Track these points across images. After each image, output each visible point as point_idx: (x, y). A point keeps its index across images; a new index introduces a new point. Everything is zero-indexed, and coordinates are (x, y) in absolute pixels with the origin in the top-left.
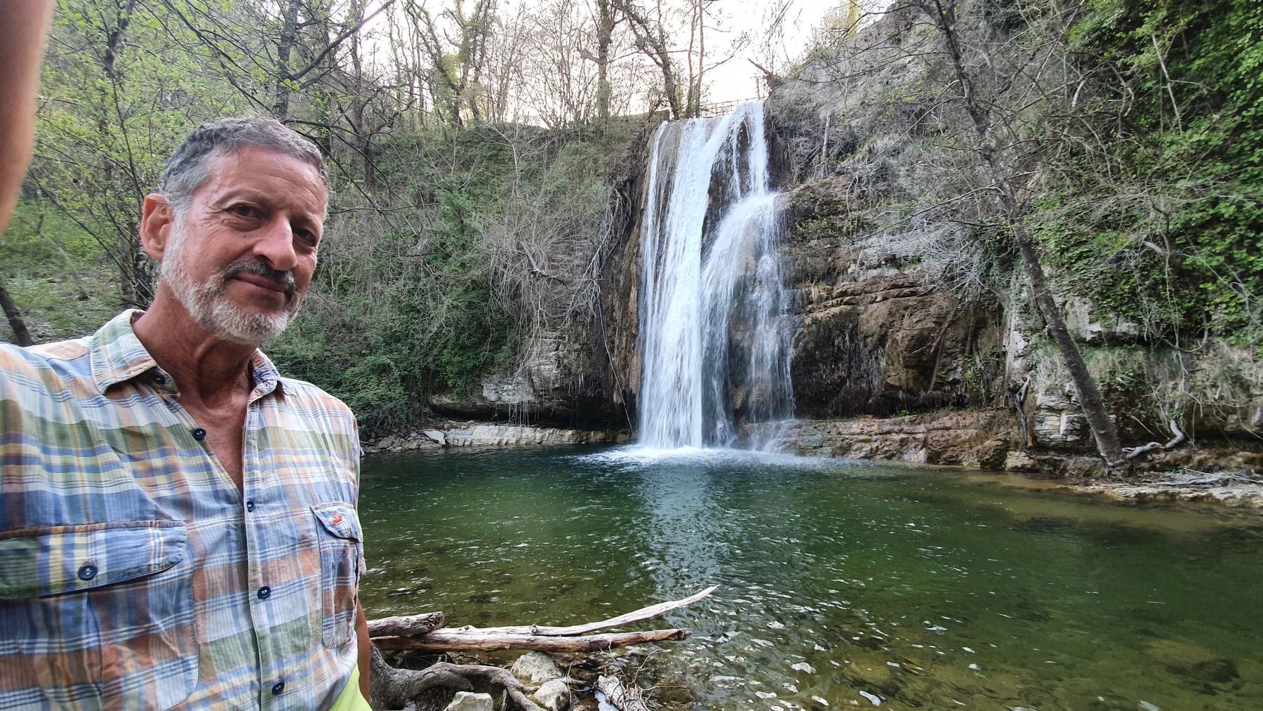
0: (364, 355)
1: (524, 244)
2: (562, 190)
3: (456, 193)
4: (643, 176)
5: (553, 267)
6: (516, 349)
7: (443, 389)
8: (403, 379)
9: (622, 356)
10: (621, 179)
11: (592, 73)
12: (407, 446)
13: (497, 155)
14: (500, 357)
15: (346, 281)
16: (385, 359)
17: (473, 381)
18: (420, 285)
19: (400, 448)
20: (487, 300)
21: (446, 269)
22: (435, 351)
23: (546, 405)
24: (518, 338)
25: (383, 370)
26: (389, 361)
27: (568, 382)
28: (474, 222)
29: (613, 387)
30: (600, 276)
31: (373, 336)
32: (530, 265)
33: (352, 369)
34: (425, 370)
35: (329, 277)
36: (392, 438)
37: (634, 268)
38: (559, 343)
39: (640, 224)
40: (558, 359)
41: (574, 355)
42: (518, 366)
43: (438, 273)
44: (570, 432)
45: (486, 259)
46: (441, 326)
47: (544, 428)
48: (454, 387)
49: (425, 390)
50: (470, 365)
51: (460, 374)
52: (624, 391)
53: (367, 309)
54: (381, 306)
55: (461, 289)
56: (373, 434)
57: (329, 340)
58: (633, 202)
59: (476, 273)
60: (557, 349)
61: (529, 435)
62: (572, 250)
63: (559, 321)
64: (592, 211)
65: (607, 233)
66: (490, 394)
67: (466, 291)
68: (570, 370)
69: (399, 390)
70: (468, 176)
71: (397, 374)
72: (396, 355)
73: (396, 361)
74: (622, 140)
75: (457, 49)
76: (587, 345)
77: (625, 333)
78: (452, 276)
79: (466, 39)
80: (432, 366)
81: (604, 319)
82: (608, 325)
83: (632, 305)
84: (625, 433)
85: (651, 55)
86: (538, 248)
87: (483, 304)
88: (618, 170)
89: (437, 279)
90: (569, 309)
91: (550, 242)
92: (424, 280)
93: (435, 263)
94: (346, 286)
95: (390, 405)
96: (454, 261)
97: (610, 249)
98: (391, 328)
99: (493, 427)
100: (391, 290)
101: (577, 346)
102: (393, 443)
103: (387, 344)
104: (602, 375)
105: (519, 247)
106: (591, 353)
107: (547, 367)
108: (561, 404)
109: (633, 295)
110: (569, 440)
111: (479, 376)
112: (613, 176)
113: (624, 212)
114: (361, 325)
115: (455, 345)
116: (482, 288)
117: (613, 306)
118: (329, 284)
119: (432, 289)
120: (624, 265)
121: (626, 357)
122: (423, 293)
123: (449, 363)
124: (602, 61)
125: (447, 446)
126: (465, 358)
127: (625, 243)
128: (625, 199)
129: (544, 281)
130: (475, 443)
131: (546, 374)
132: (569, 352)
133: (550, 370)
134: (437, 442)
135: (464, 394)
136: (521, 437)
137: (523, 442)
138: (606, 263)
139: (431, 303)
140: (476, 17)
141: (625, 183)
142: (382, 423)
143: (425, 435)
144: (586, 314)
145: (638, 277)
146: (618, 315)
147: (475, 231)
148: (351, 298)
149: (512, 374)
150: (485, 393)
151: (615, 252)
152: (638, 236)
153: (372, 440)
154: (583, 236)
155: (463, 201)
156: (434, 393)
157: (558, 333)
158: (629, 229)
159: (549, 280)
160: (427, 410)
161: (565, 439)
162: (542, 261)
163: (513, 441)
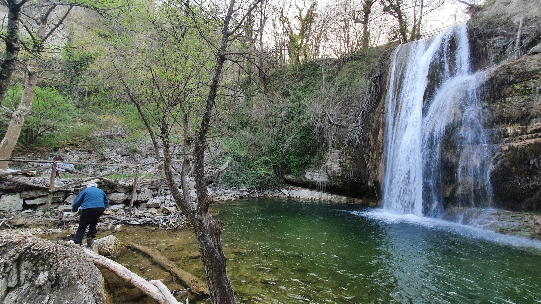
0: (261, 156)
1: (326, 110)
2: (344, 84)
3: (297, 90)
4: (387, 73)
5: (339, 120)
6: (321, 157)
7: (289, 172)
8: (274, 167)
9: (374, 163)
10: (374, 76)
11: (360, 29)
12: (274, 195)
13: (315, 73)
14: (313, 160)
15: (256, 128)
16: (268, 159)
17: (302, 170)
18: (282, 129)
19: (271, 196)
20: (309, 135)
21: (292, 122)
22: (287, 156)
23: (334, 183)
24: (322, 152)
25: (267, 163)
26: (269, 159)
27: (345, 174)
28: (305, 102)
29: (368, 178)
30: (362, 124)
31: (264, 149)
32: (329, 120)
33: (256, 161)
34: (283, 164)
35: (251, 127)
36: (268, 191)
37: (381, 119)
38: (341, 155)
39: (385, 97)
40: (340, 163)
41: (348, 161)
42: (322, 165)
43: (289, 124)
44: (345, 198)
45: (309, 118)
46: (289, 146)
47: (332, 194)
48: (293, 172)
49: (282, 172)
50: (300, 163)
51: (296, 167)
52: (374, 181)
53: (263, 139)
54: (268, 137)
55: (298, 131)
56: (262, 189)
57: (249, 150)
58: (381, 87)
59: (304, 124)
60: (340, 158)
61: (325, 196)
62: (348, 112)
63: (341, 145)
64: (359, 93)
65: (367, 103)
66: (308, 176)
67: (300, 131)
68: (346, 168)
69: (272, 171)
70: (302, 83)
71: (272, 165)
72: (272, 157)
73: (272, 159)
74: (375, 57)
75: (299, 31)
76: (355, 157)
77: (375, 152)
78: (295, 125)
79: (303, 26)
80: (285, 163)
81: (364, 144)
82: (366, 148)
83: (380, 138)
84: (374, 202)
85: (392, 14)
86: (333, 112)
87: (307, 137)
88: (373, 72)
89: (289, 126)
90: (347, 140)
91: (338, 109)
92: (284, 127)
93: (288, 120)
94: (256, 130)
95: (269, 177)
96: (296, 119)
97: (368, 110)
98: (271, 146)
99: (309, 191)
100: (271, 131)
101: (350, 157)
102: (269, 193)
103: (269, 152)
104: (362, 172)
105: (324, 112)
106: (357, 161)
107: (335, 166)
108: (341, 184)
109: (381, 132)
110: (344, 201)
111: (304, 168)
112: (370, 75)
113: (376, 92)
114: (261, 145)
115: (295, 154)
116: (307, 130)
117: (369, 139)
118: (251, 129)
119: (287, 131)
120: (376, 118)
121: (375, 164)
122: (283, 132)
123: (292, 161)
124: (365, 23)
125: (289, 197)
126: (299, 160)
127: (376, 107)
128: (377, 86)
129: (335, 127)
130: (301, 197)
131: (334, 169)
132: (346, 160)
133: (336, 168)
134: (285, 195)
135: (297, 175)
136: (321, 197)
137: (322, 200)
138: (366, 117)
139: (286, 137)
140: (307, 16)
141: (377, 78)
142: (265, 184)
143: (281, 191)
144: (355, 142)
145: (383, 123)
146: (371, 142)
147: (305, 106)
148: (258, 134)
149: (318, 168)
150: (306, 176)
151: (371, 112)
152: (384, 103)
153: (261, 191)
154: (354, 105)
155: (300, 94)
156: (285, 174)
157: (341, 151)
158: (378, 100)
159: (337, 126)
160: (282, 180)
161: (342, 201)
162: (334, 117)
163: (318, 198)
